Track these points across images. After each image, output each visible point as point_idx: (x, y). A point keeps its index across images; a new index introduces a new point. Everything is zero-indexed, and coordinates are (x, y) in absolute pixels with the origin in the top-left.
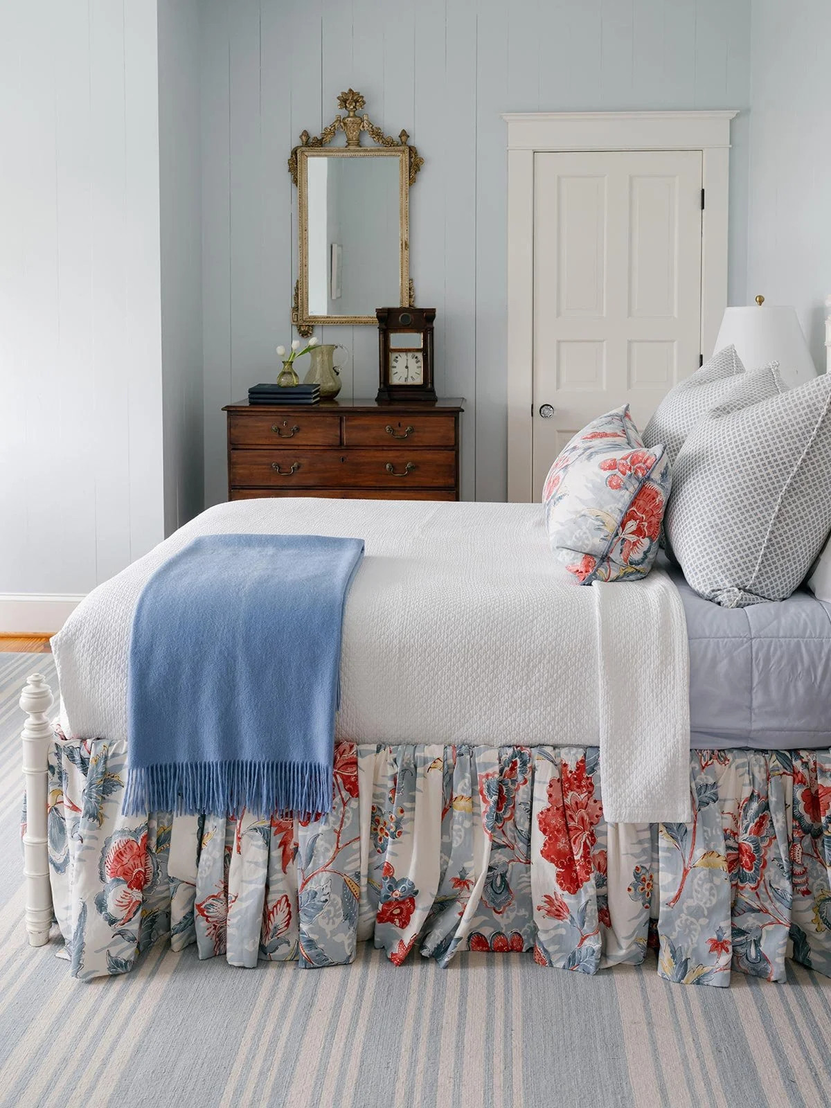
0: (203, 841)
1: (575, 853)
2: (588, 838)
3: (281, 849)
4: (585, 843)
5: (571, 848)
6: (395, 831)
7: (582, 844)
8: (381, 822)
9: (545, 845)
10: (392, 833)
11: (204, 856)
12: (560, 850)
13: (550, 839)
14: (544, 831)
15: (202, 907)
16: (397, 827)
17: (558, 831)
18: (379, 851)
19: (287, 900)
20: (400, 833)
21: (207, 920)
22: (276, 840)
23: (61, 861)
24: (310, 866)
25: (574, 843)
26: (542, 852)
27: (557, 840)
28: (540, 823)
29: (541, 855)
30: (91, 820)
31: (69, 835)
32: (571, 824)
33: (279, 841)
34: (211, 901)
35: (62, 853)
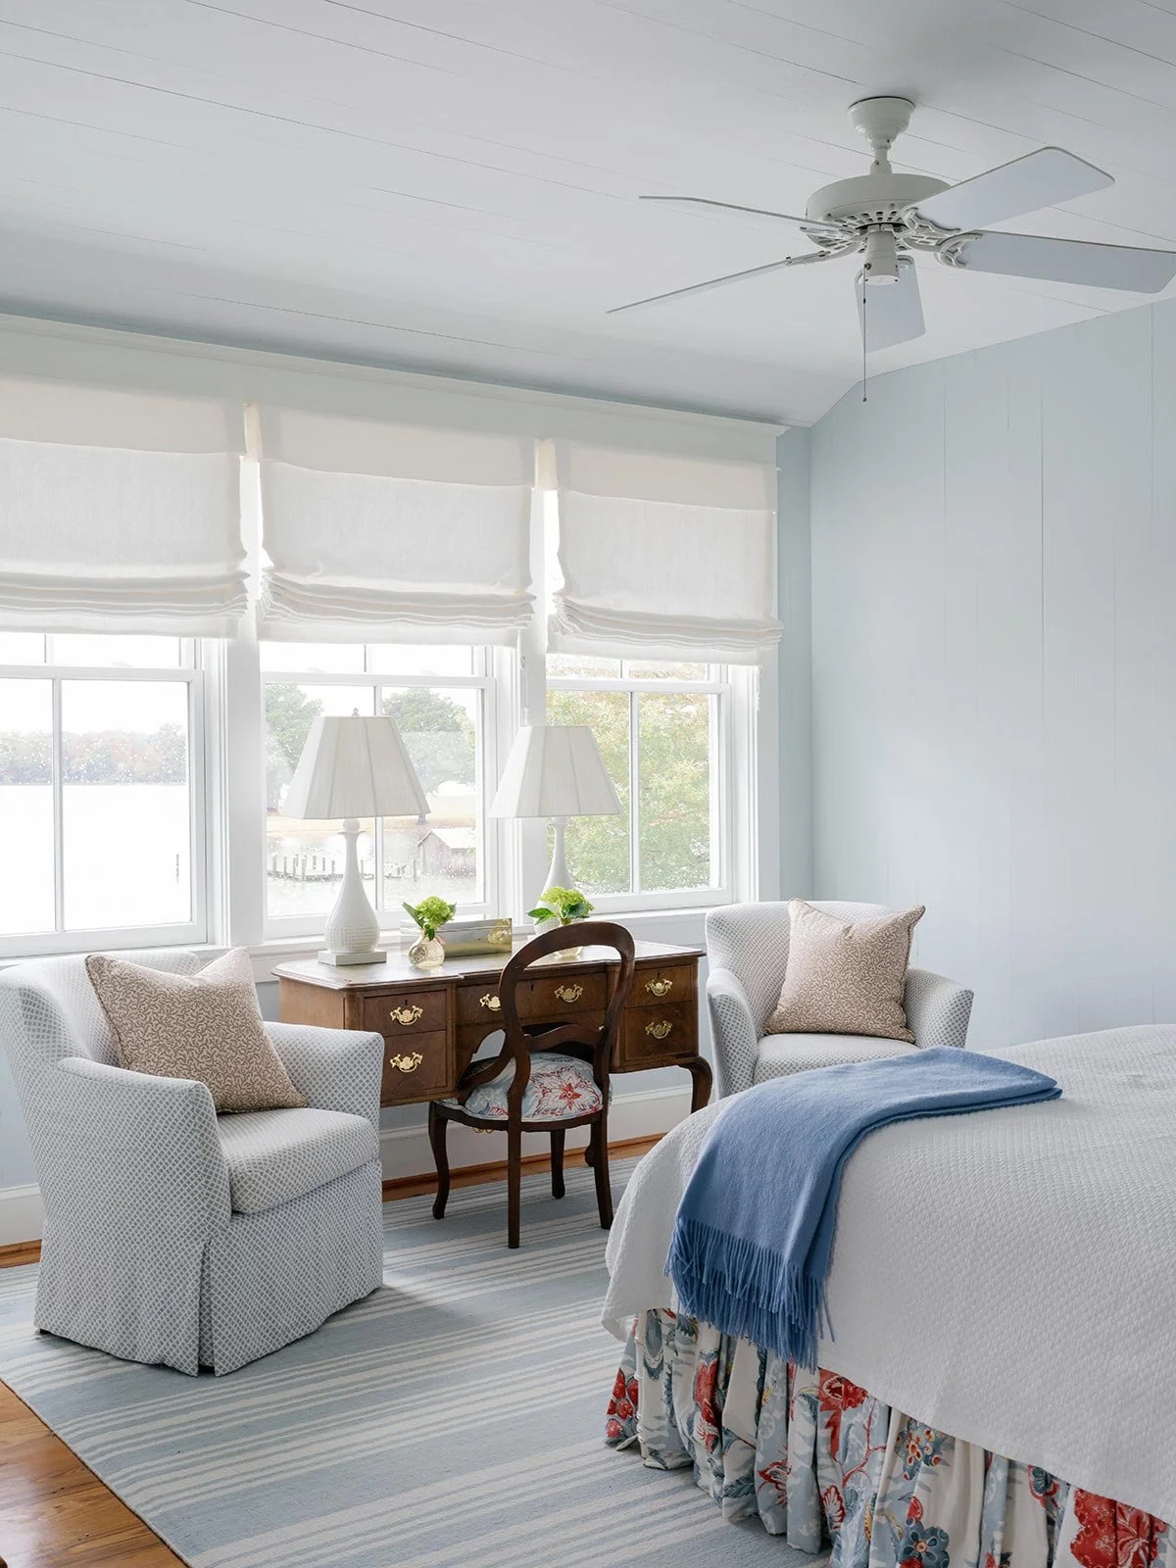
0: (764, 1397)
1: (1120, 1563)
2: (1144, 1550)
3: (830, 1430)
4: (1137, 1554)
5: (1116, 1554)
6: (932, 1455)
7: (1132, 1554)
8: (914, 1438)
9: (1078, 1538)
10: (927, 1456)
11: (764, 1414)
12: (1098, 1551)
13: (1087, 1531)
14: (1081, 1518)
15: (768, 1473)
16: (934, 1451)
17: (1101, 1523)
18: (906, 1477)
19: (837, 1492)
20: (938, 1460)
21: (777, 1487)
22: (824, 1417)
23: (655, 1366)
24: (847, 1461)
25: (1121, 1549)
26: (1072, 1546)
27: (1097, 1536)
28: (1078, 1504)
29: (1070, 1550)
30: (683, 1333)
31: (664, 1342)
32: (1120, 1521)
33: (826, 1420)
34: (775, 1468)
35: (657, 1358)
